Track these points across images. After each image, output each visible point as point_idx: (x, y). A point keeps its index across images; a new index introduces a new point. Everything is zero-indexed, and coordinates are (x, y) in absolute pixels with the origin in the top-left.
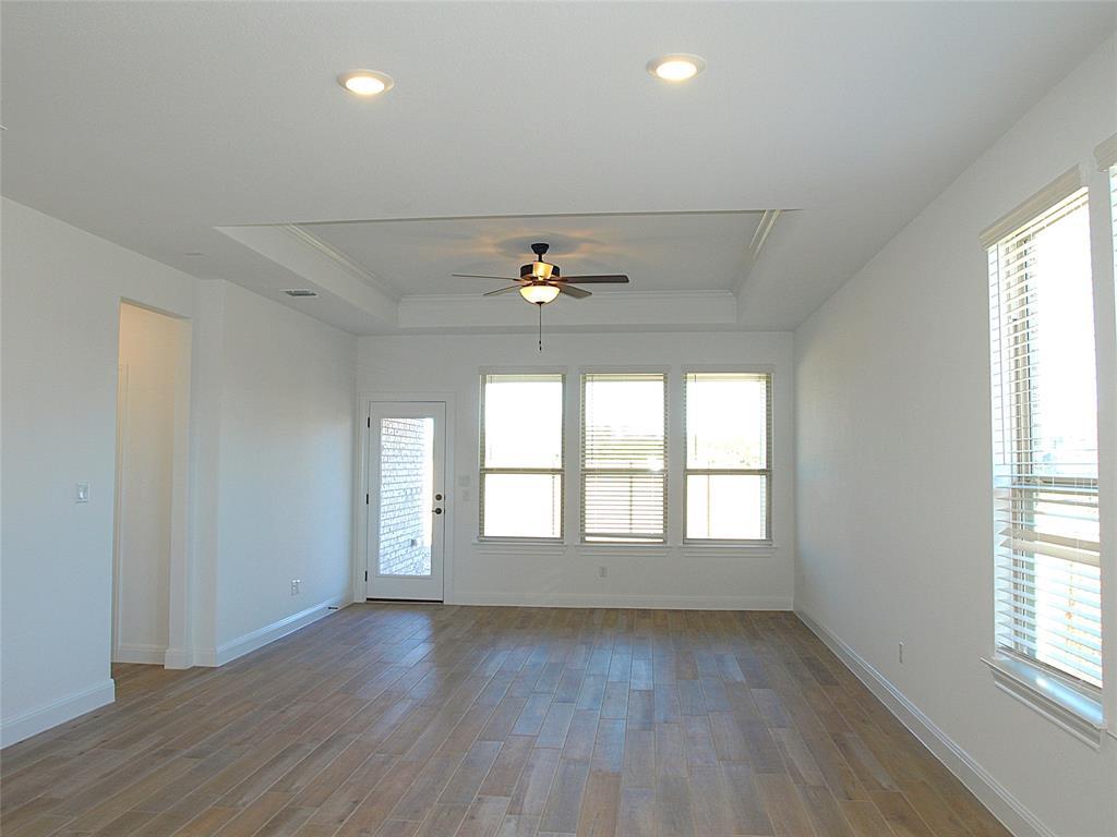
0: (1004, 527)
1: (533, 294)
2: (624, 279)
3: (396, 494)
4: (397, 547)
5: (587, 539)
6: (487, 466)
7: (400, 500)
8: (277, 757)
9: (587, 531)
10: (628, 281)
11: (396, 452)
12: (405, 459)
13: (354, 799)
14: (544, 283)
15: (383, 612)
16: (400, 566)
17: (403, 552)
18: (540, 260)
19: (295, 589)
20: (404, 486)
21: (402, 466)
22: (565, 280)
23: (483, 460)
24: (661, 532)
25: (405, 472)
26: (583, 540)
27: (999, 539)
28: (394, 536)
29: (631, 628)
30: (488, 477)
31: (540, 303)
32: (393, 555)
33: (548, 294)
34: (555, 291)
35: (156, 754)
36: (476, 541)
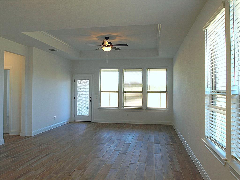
0: (208, 104)
1: (105, 49)
2: (126, 45)
3: (83, 97)
4: (83, 109)
5: (124, 107)
6: (101, 90)
7: (84, 98)
8: (33, 158)
9: (124, 106)
10: (127, 46)
11: (83, 88)
12: (86, 89)
13: (44, 170)
14: (107, 46)
15: (77, 124)
16: (84, 113)
17: (85, 110)
18: (107, 41)
19: (55, 118)
20: (85, 95)
21: (84, 91)
22: (113, 46)
23: (100, 89)
24: (141, 106)
25: (86, 92)
26: (123, 108)
27: (207, 108)
28: (83, 106)
29: (132, 128)
30: (102, 93)
31: (107, 51)
32: (82, 111)
33: (109, 49)
34: (111, 48)
35: (5, 157)
36: (99, 108)
